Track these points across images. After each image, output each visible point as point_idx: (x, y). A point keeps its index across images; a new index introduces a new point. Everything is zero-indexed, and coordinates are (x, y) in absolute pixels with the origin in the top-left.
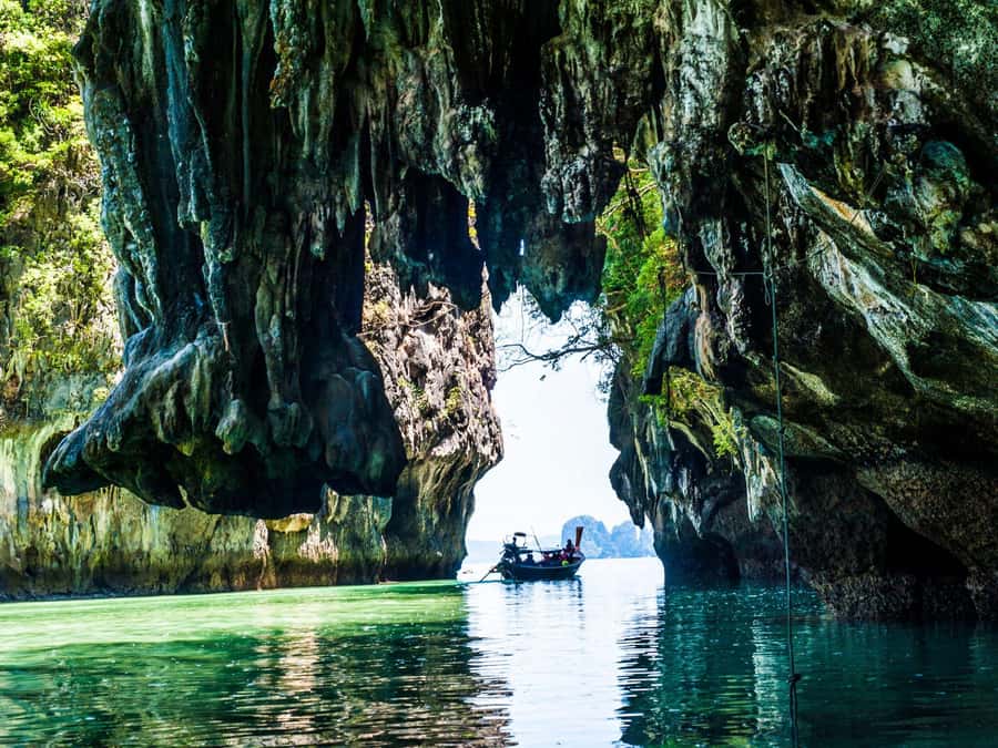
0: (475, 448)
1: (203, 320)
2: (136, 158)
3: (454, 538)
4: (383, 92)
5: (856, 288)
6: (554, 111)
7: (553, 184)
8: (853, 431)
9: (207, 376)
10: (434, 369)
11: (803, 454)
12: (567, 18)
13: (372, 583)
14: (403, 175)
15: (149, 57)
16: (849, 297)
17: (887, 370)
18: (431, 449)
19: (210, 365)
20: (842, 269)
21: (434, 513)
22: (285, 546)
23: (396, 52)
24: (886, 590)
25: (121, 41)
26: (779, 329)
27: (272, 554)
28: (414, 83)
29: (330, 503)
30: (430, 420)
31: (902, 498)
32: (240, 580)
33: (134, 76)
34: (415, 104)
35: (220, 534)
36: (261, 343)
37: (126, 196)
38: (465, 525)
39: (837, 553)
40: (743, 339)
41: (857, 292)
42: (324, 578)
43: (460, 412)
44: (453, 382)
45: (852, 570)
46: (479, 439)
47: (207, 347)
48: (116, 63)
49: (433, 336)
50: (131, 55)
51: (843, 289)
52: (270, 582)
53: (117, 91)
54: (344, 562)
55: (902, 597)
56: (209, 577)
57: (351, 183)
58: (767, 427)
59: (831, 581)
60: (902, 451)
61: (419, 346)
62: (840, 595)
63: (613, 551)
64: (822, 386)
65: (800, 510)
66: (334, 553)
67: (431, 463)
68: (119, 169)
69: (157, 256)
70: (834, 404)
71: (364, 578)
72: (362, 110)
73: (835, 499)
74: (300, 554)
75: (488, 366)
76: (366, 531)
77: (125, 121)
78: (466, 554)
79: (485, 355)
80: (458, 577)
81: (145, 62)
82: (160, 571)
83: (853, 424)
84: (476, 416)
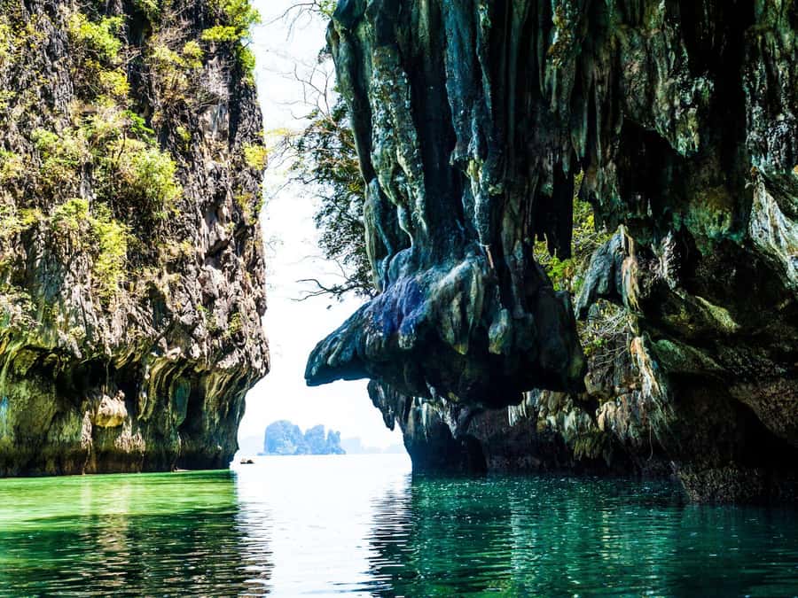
0: (250, 362)
1: (467, 243)
2: (412, 105)
3: (230, 435)
4: (607, 61)
5: (782, 240)
6: (755, 84)
7: (760, 143)
8: (740, 354)
9: (482, 288)
10: (220, 297)
11: (690, 371)
12: (766, 10)
13: (169, 471)
14: (618, 130)
15: (425, 23)
16: (775, 247)
17: (786, 307)
18: (216, 362)
19: (483, 279)
20: (772, 225)
21: (216, 415)
22: (104, 439)
23: (622, 30)
24: (741, 479)
25: (400, 7)
26: (702, 271)
27: (94, 445)
28: (641, 55)
29: (140, 404)
30: (217, 339)
31: (773, 407)
32: (69, 466)
33: (412, 38)
34: (641, 73)
35: (55, 427)
36: (507, 263)
37: (402, 136)
38: (238, 425)
39: (704, 450)
40: (675, 278)
41: (783, 243)
42: (133, 466)
43: (240, 333)
44: (234, 309)
45: (715, 464)
46: (253, 355)
47: (479, 265)
48: (395, 26)
49: (220, 271)
50: (410, 19)
51: (771, 241)
52: (92, 468)
53: (396, 48)
54: (149, 453)
55: (754, 486)
56: (45, 463)
57: (578, 135)
58: (664, 348)
59: (697, 472)
60: (782, 370)
61: (209, 279)
62: (704, 483)
63: (306, 449)
64: (728, 316)
65: (677, 415)
66: (142, 445)
67: (216, 374)
68: (397, 113)
69: (426, 187)
70: (734, 331)
71: (164, 467)
72: (590, 76)
73: (706, 408)
74: (116, 445)
75: (261, 296)
76: (167, 428)
77: (404, 74)
78: (238, 448)
79: (259, 287)
80: (231, 467)
81: (421, 25)
82: (7, 458)
83: (741, 347)
84: (251, 336)
